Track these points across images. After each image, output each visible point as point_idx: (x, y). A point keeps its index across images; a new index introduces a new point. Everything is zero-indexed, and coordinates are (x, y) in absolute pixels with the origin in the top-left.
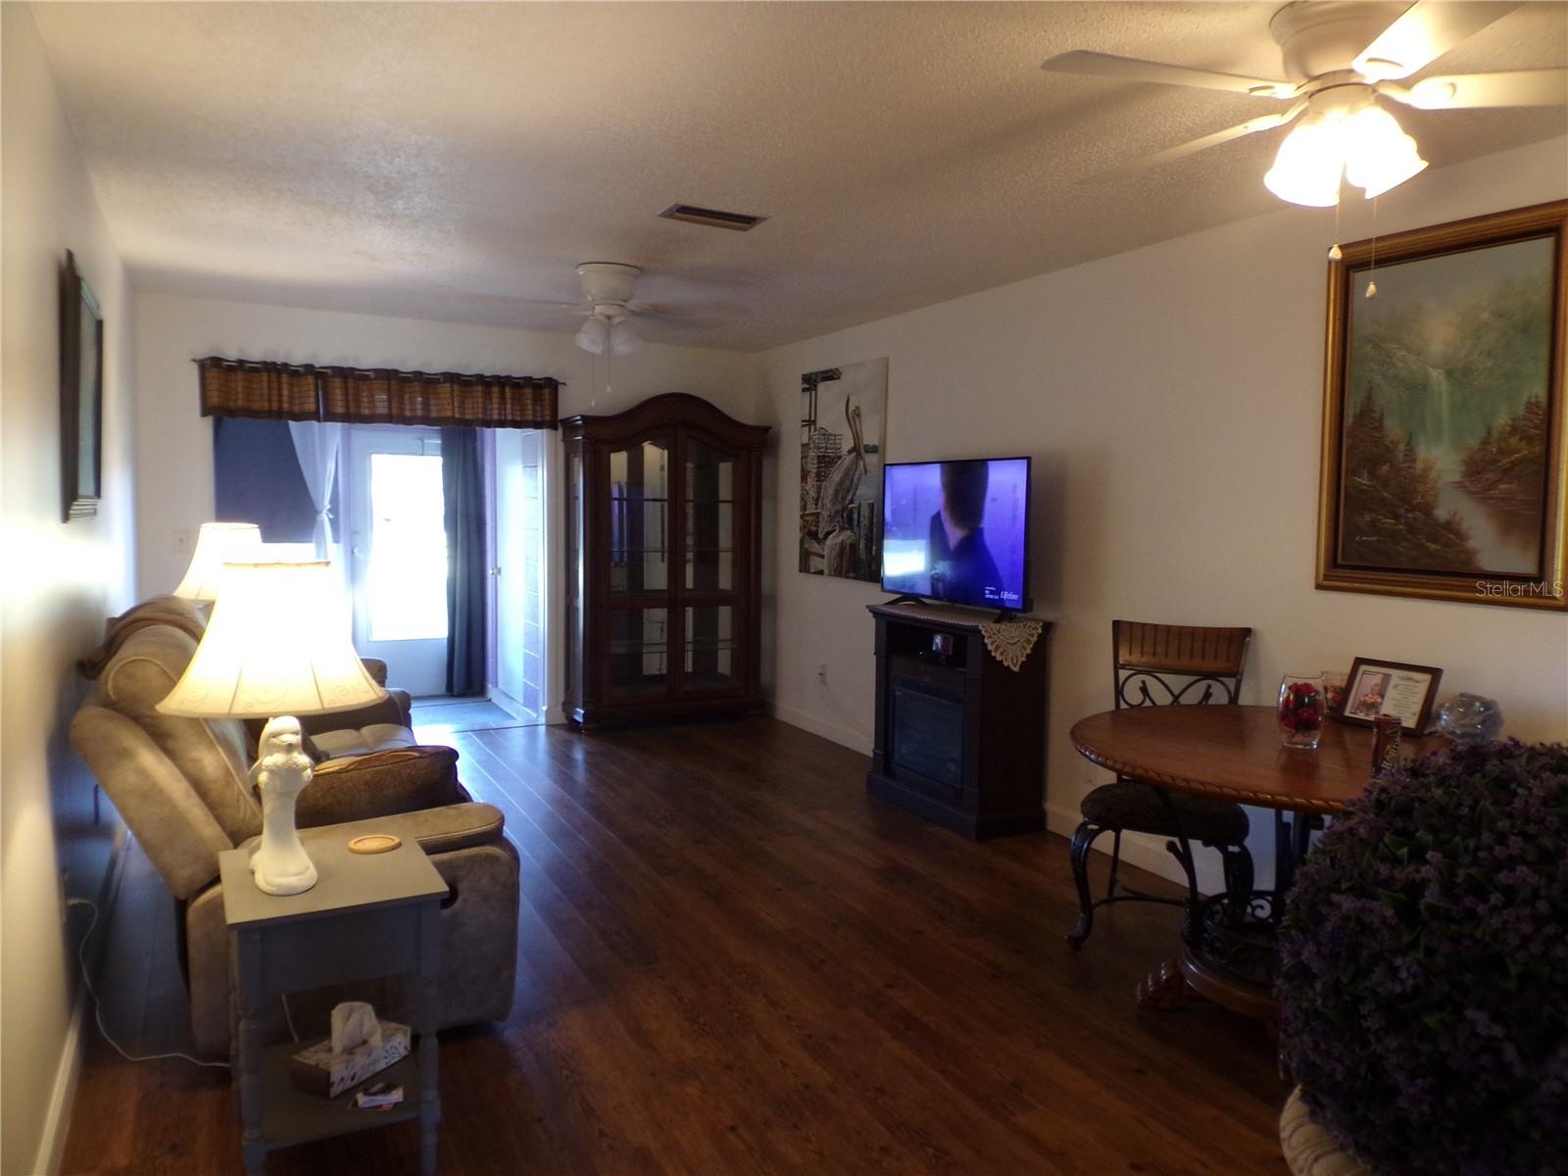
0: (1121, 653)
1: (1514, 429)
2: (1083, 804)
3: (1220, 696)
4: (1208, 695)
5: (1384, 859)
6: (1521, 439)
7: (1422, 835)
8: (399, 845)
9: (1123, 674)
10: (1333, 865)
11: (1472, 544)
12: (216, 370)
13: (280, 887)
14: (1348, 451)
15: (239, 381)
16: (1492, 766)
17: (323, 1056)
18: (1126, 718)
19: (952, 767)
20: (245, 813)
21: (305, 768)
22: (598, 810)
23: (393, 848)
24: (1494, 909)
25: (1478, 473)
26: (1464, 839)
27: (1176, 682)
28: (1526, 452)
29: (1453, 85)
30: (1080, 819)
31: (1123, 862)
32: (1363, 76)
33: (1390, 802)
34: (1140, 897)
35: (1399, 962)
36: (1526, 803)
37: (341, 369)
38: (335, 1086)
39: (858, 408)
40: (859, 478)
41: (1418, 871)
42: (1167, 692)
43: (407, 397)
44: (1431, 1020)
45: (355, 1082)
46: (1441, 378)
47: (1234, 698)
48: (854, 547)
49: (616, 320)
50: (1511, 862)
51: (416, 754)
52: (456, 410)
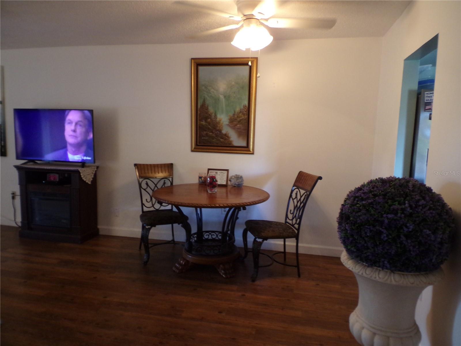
1: (240, 112)
4: (164, 183)
6: (242, 114)
9: (141, 180)
11: (231, 139)
14: (199, 115)
25: (232, 122)
27: (155, 181)
28: (243, 117)
42: (153, 183)
46: (223, 98)
47: (172, 183)
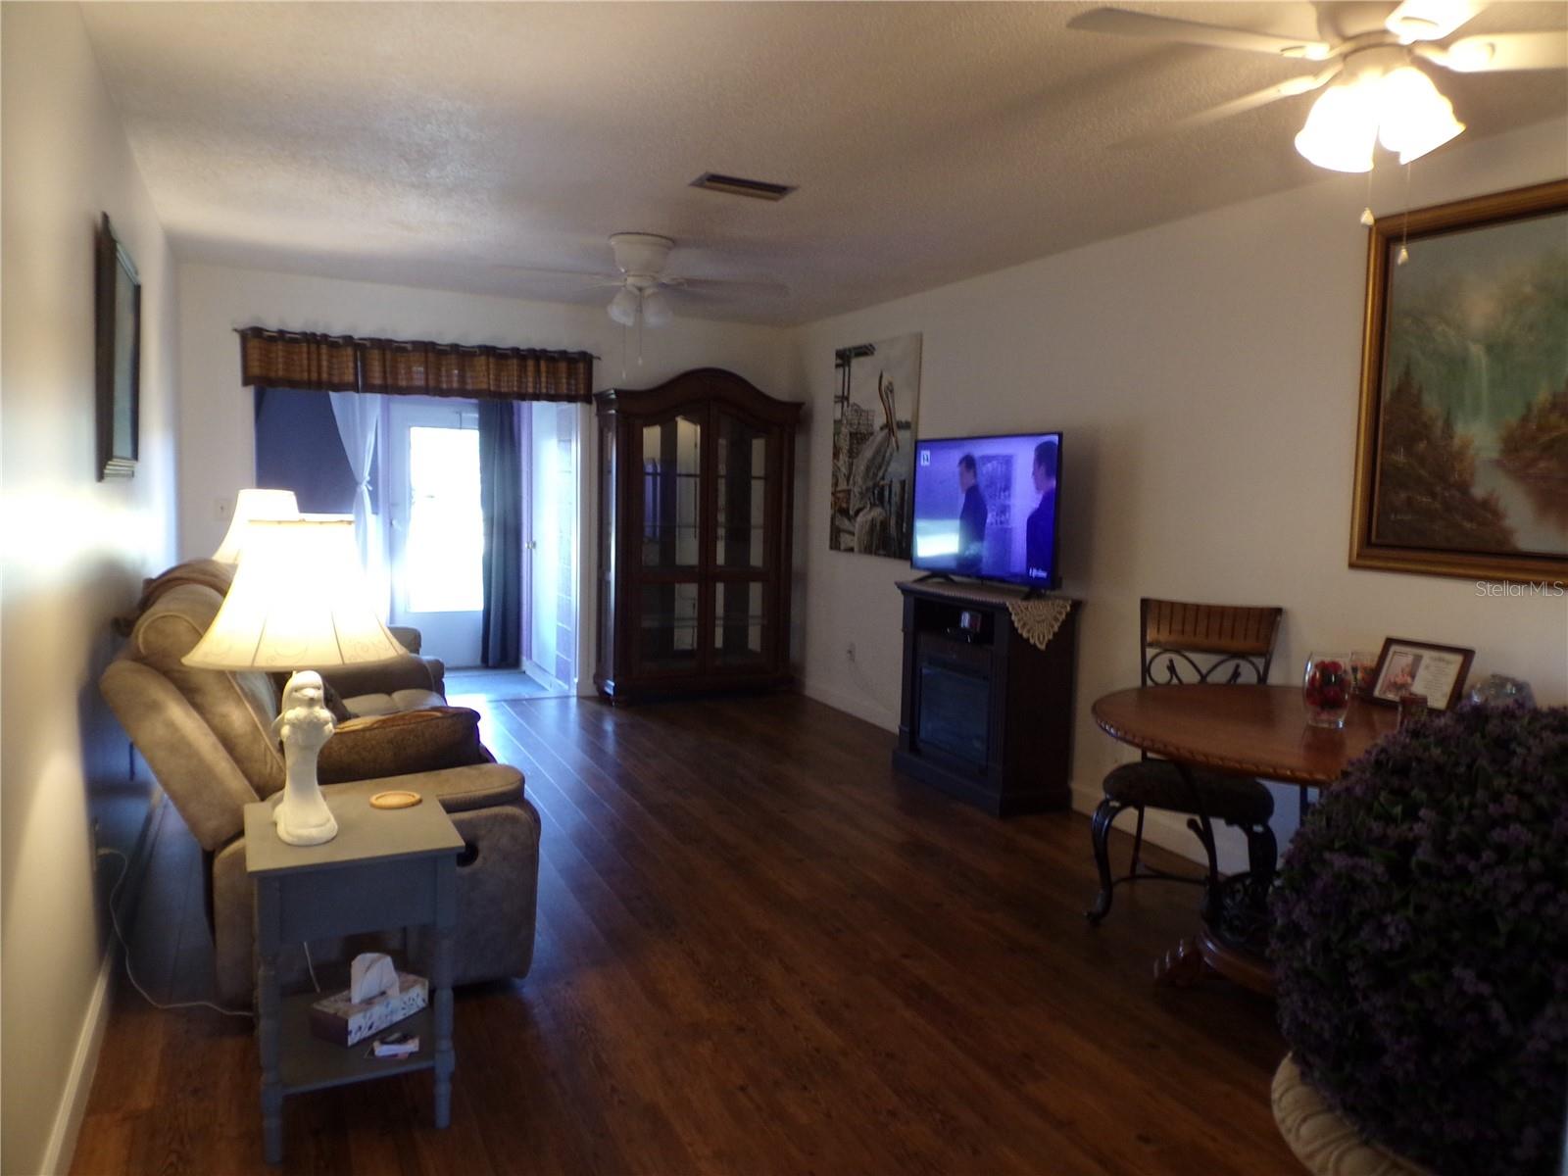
0: (1148, 631)
2: (1106, 782)
3: (1248, 675)
4: (1236, 674)
5: (1377, 818)
7: (1419, 794)
8: (420, 801)
9: (1150, 652)
10: (1328, 825)
12: (255, 339)
13: (299, 837)
14: (1384, 428)
15: (279, 348)
16: (1493, 727)
17: (341, 1006)
18: (1150, 694)
19: (977, 744)
20: (272, 768)
21: (327, 723)
22: (625, 780)
23: (413, 805)
24: (1487, 867)
25: (1516, 450)
26: (1458, 797)
27: (1204, 661)
29: (1493, 47)
30: (1102, 796)
31: (1145, 841)
32: (1397, 36)
33: (1388, 760)
34: (1160, 875)
35: (1388, 919)
36: (1525, 762)
37: (379, 341)
38: (353, 1034)
39: (891, 384)
40: (891, 455)
41: (1411, 829)
42: (1194, 671)
43: (443, 369)
44: (1417, 978)
45: (373, 1031)
46: (1481, 352)
47: (1263, 678)
48: (884, 524)
49: (649, 291)
50: (1504, 821)
51: (439, 714)
52: (491, 382)
